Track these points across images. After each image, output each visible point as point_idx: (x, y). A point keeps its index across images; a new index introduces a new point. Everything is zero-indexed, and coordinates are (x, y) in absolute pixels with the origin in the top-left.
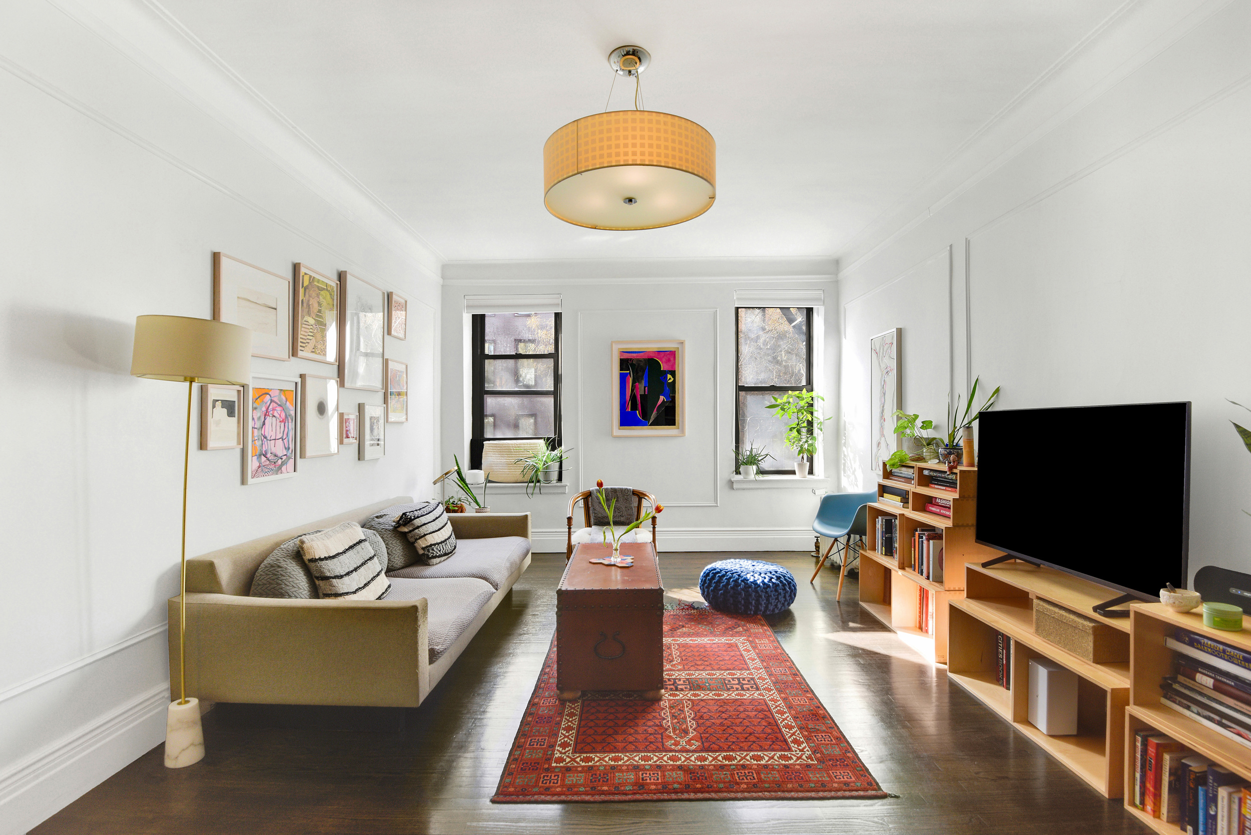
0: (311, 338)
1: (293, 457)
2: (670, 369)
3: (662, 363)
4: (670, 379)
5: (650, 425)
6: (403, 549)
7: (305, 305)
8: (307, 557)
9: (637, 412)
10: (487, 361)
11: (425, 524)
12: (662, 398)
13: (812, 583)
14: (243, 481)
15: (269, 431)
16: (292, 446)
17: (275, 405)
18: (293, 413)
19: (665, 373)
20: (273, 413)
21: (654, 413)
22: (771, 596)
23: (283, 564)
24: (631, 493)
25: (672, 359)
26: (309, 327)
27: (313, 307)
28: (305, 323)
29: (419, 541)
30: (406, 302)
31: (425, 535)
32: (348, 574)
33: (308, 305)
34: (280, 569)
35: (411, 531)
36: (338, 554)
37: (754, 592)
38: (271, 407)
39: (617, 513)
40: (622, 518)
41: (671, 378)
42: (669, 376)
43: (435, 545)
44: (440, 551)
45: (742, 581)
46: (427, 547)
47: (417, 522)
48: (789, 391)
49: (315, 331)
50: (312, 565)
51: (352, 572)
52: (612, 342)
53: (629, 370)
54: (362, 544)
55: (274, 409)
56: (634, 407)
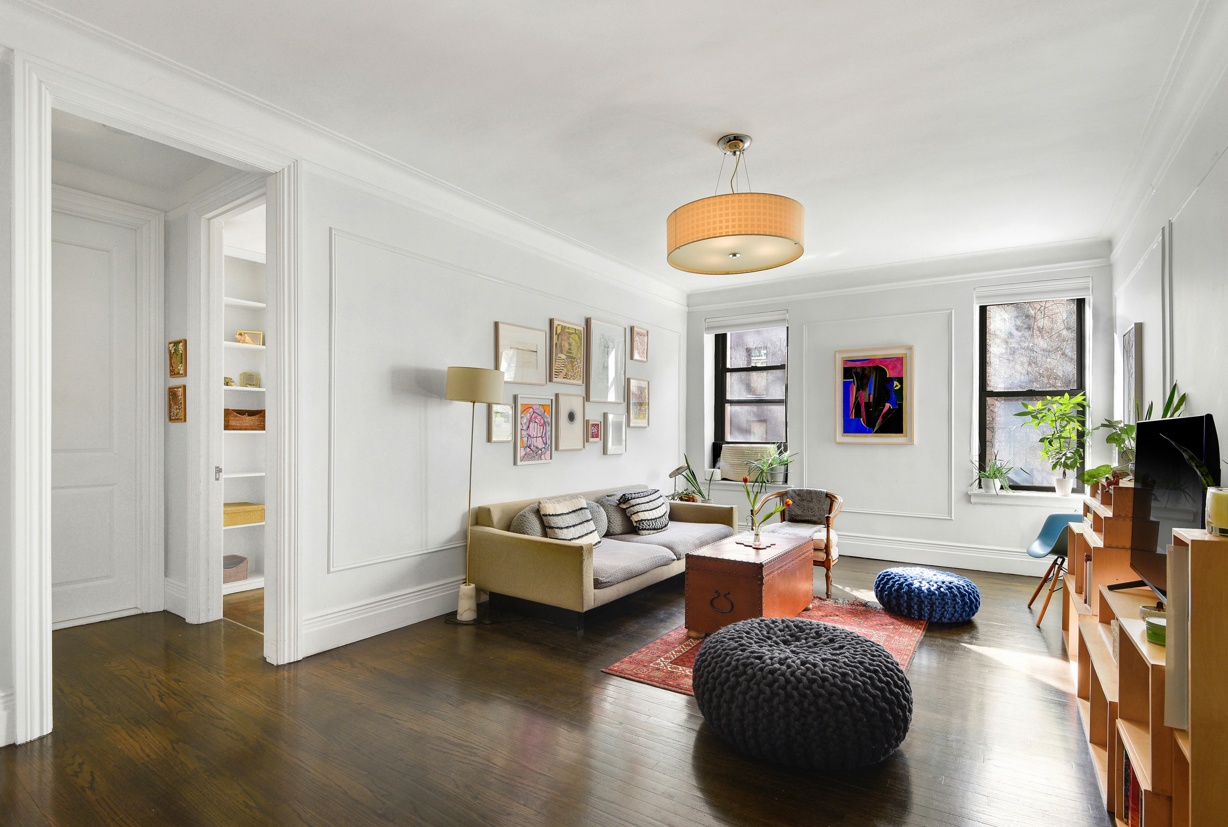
0: (563, 368)
1: (550, 450)
2: (897, 376)
3: (888, 370)
4: (897, 386)
5: (875, 433)
6: (622, 520)
7: (558, 346)
8: (542, 513)
9: (862, 419)
10: (728, 374)
11: (639, 504)
12: (888, 405)
13: (1030, 608)
14: (515, 463)
15: (532, 432)
16: (549, 442)
17: (537, 415)
18: (549, 420)
19: (891, 380)
20: (535, 420)
21: (879, 421)
22: (935, 603)
23: (527, 515)
24: (825, 496)
25: (899, 366)
26: (562, 361)
27: (564, 347)
28: (559, 358)
29: (633, 516)
30: (647, 332)
31: (638, 512)
32: (567, 527)
33: (561, 346)
34: (525, 518)
35: (627, 508)
36: (563, 514)
37: (917, 597)
38: (533, 416)
39: (810, 513)
40: (814, 518)
41: (898, 384)
42: (896, 383)
43: (645, 520)
44: (649, 526)
45: (906, 585)
46: (639, 521)
47: (633, 502)
48: (1048, 397)
49: (567, 363)
50: (544, 518)
51: (570, 527)
52: (836, 352)
53: (853, 378)
54: (583, 511)
55: (535, 418)
56: (858, 415)
